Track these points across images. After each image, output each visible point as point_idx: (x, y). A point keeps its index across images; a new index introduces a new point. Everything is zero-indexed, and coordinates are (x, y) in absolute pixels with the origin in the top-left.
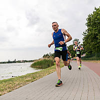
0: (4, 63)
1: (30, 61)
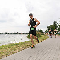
0: (11, 34)
1: (26, 34)
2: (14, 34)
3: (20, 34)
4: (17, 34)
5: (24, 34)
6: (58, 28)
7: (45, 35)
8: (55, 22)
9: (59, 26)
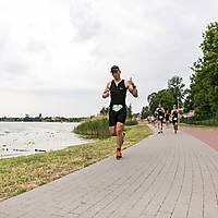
0: (16, 120)
1: (72, 120)
2: (27, 119)
3: (49, 120)
4: (39, 119)
5: (63, 120)
6: (183, 101)
7: (140, 124)
8: (176, 80)
9: (187, 95)
